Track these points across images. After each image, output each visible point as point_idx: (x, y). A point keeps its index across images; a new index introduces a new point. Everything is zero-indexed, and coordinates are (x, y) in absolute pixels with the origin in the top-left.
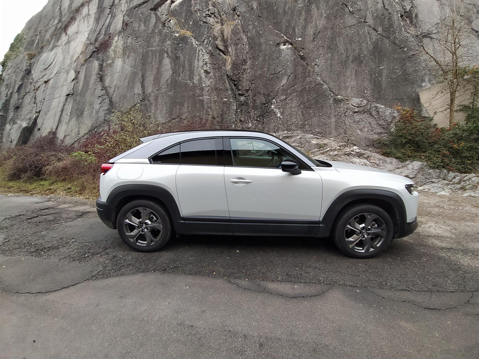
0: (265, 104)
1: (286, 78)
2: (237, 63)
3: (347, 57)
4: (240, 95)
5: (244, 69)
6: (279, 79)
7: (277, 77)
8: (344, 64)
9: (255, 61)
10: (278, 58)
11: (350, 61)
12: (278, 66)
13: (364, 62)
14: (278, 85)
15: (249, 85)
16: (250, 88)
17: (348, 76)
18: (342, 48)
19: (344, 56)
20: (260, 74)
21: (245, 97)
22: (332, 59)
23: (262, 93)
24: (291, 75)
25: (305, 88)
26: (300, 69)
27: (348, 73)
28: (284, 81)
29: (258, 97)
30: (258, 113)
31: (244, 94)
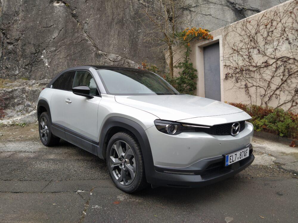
0: (35, 54)
1: (57, 32)
2: (8, 14)
3: (113, 19)
4: (9, 43)
5: (15, 20)
6: (51, 32)
7: (49, 30)
8: (110, 25)
9: (28, 14)
10: (51, 13)
11: (114, 23)
12: (50, 20)
13: (126, 25)
14: (49, 38)
15: (19, 35)
16: (20, 37)
17: (112, 35)
18: (109, 11)
19: (110, 18)
20: (32, 26)
21: (14, 45)
22: (100, 20)
23: (32, 43)
24: (62, 30)
25: (73, 42)
26: (70, 26)
27: (112, 33)
28: (55, 35)
29: (28, 47)
30: (27, 61)
31: (12, 43)
